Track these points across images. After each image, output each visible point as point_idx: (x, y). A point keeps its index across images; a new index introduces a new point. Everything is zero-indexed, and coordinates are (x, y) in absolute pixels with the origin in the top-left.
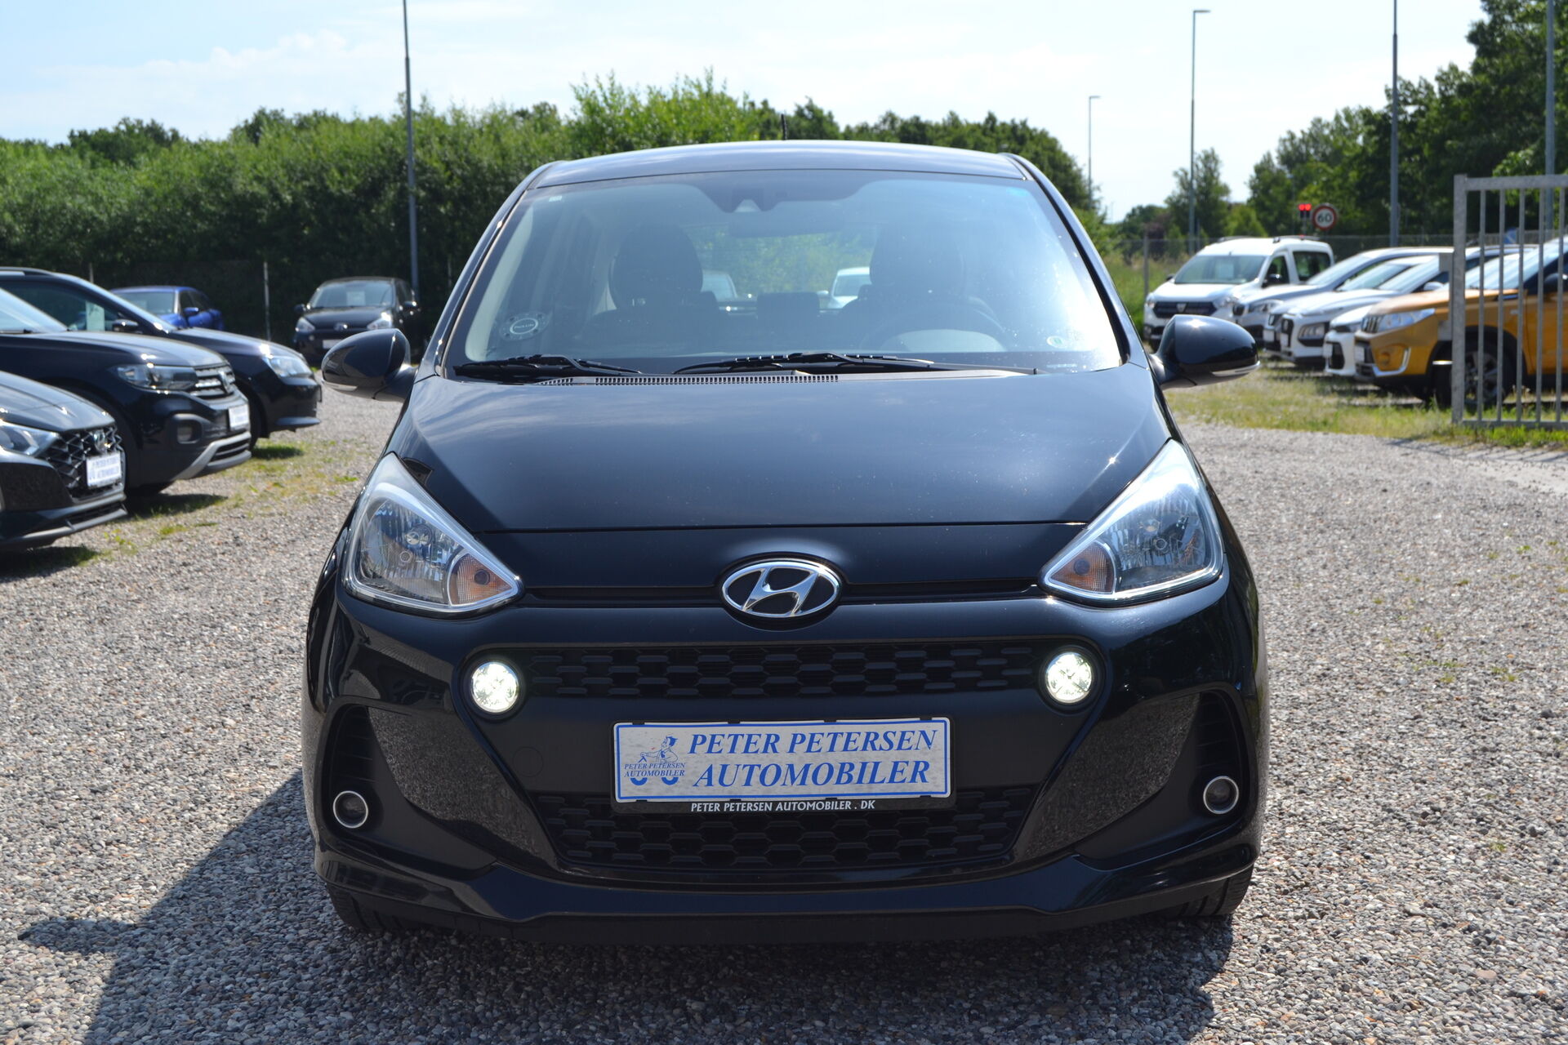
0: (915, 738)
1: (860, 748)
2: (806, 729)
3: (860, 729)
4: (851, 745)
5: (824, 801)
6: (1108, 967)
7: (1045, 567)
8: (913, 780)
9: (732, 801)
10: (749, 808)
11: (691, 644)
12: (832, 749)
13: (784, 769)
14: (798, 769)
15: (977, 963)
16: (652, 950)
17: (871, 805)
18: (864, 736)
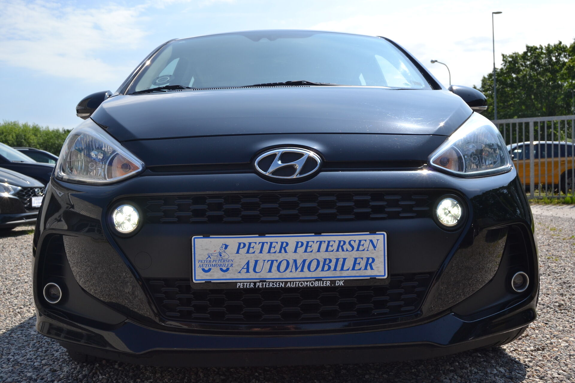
0: (366, 244)
1: (335, 250)
2: (304, 239)
3: (335, 238)
4: (330, 248)
5: (315, 281)
6: (453, 377)
7: (430, 156)
8: (366, 268)
9: (261, 281)
10: (271, 285)
11: (237, 192)
12: (319, 251)
13: (291, 262)
14: (299, 262)
15: (384, 376)
16: (217, 370)
17: (341, 283)
18: (337, 243)
